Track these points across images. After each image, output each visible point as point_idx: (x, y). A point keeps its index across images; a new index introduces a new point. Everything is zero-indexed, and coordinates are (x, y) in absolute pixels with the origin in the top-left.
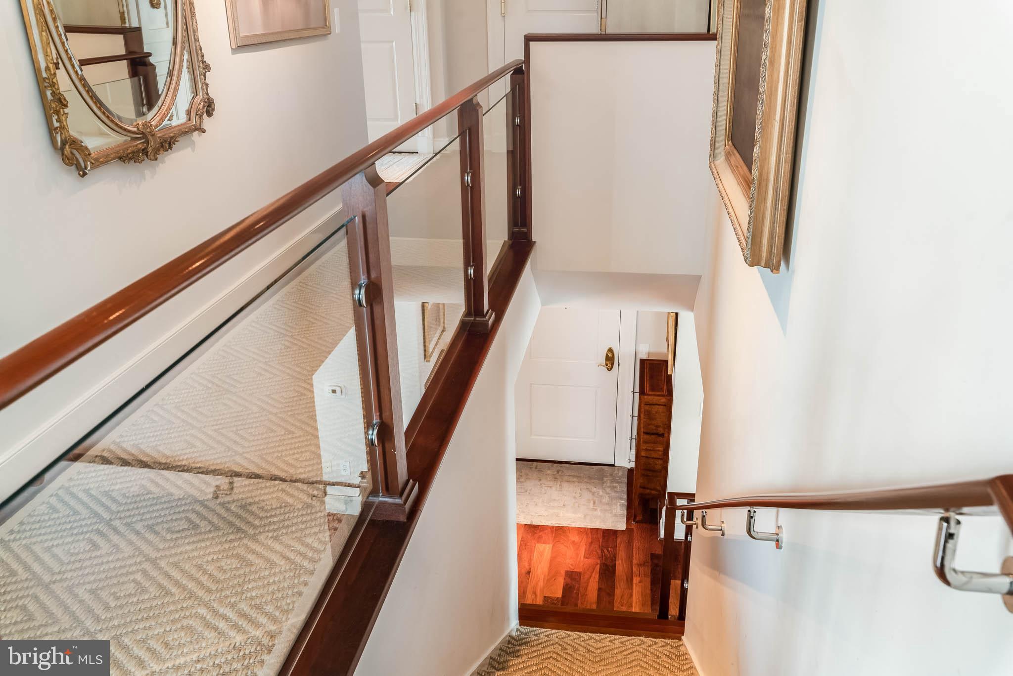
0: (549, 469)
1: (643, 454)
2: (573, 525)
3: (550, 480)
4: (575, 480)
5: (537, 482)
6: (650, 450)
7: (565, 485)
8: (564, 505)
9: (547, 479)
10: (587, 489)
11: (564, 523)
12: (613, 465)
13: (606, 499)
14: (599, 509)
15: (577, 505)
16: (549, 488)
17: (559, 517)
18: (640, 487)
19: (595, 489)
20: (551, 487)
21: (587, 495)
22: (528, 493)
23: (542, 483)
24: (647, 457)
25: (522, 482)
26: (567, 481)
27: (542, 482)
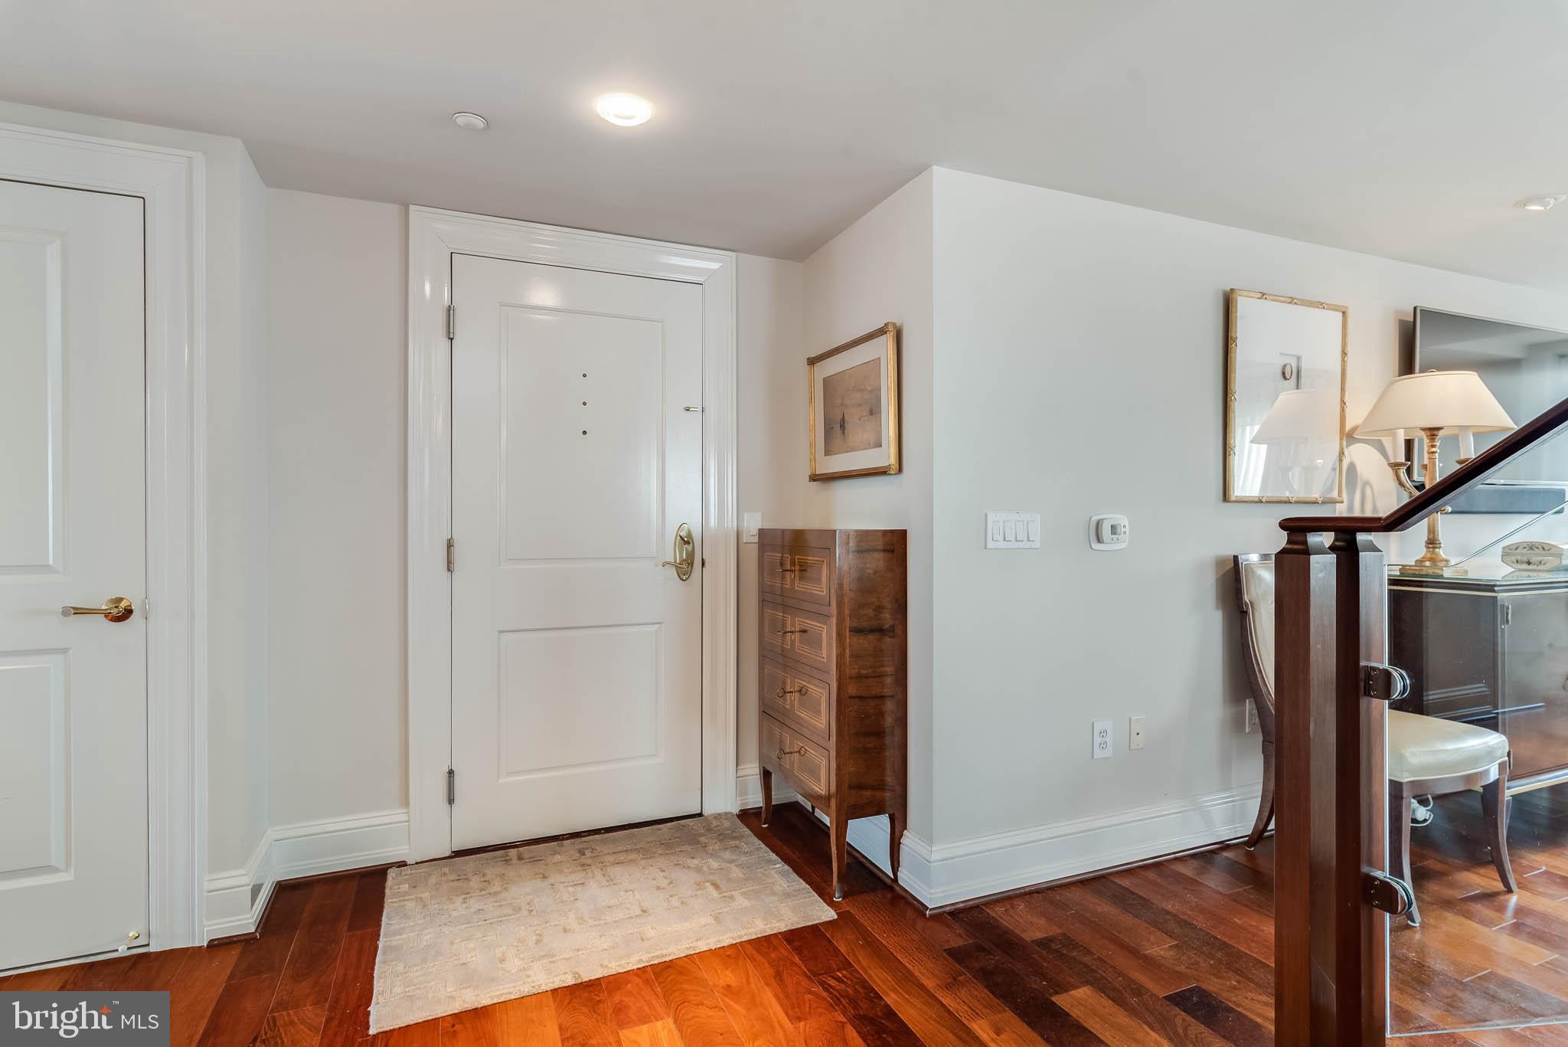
0: (555, 853)
1: (852, 690)
2: (702, 946)
3: (571, 873)
4: (633, 856)
5: (539, 883)
6: (867, 677)
7: (617, 871)
8: (644, 911)
9: (560, 872)
10: (676, 865)
11: (675, 951)
12: (700, 815)
13: (736, 873)
14: (736, 894)
15: (675, 902)
16: (579, 888)
17: (648, 939)
18: (851, 787)
19: (696, 861)
20: (583, 883)
21: (685, 879)
22: (526, 913)
23: (553, 881)
24: (860, 698)
25: (496, 894)
26: (618, 863)
27: (551, 880)
